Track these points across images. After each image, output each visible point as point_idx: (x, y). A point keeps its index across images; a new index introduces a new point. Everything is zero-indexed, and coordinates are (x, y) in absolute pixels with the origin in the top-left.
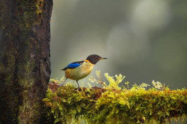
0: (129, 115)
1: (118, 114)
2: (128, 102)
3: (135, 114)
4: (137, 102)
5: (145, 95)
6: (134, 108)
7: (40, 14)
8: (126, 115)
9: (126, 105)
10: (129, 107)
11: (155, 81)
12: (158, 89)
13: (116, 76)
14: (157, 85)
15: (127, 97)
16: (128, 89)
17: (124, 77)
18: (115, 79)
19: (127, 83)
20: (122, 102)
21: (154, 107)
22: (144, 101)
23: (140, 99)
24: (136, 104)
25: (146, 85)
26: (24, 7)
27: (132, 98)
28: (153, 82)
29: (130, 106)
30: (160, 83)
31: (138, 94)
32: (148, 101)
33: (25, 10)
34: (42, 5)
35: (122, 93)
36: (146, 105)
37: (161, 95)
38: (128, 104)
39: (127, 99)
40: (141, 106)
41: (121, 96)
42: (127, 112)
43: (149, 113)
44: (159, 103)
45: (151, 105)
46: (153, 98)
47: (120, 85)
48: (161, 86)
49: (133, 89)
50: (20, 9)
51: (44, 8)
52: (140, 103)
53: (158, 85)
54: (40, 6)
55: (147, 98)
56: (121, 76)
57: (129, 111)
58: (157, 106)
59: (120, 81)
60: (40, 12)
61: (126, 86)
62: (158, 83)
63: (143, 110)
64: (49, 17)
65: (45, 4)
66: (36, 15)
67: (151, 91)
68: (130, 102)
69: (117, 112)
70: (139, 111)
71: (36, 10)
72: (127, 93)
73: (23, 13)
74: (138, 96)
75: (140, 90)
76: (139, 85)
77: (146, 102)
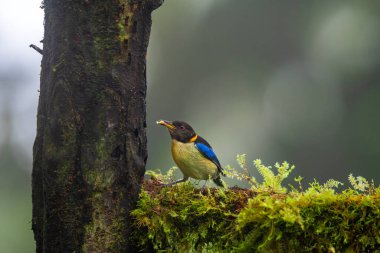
0: (303, 244)
1: (280, 241)
2: (300, 217)
3: (315, 241)
4: (319, 218)
5: (334, 204)
6: (312, 229)
7: (126, 41)
8: (297, 243)
9: (296, 223)
10: (302, 227)
11: (355, 176)
12: (360, 192)
13: (277, 165)
14: (357, 183)
15: (299, 206)
16: (300, 191)
17: (293, 167)
18: (275, 172)
19: (299, 180)
20: (289, 216)
21: (351, 228)
22: (332, 214)
23: (325, 212)
24: (316, 222)
25: (335, 183)
26: (93, 29)
27: (308, 210)
28: (351, 178)
29: (305, 224)
30: (364, 180)
31: (320, 201)
32: (340, 216)
33: (96, 34)
34: (129, 24)
35: (289, 200)
36: (335, 223)
37: (366, 204)
38: (301, 222)
39: (299, 211)
40: (327, 225)
41: (288, 205)
42: (298, 238)
43: (343, 238)
44: (361, 219)
45: (345, 224)
46: (351, 209)
47: (284, 183)
48: (367, 186)
49: (311, 192)
50: (86, 32)
51: (133, 30)
52: (323, 219)
53: (360, 183)
54: (126, 25)
55: (339, 209)
56: (286, 164)
57: (303, 234)
58: (359, 224)
59: (286, 175)
60: (127, 37)
61: (296, 185)
62: (360, 178)
63: (330, 234)
64: (143, 49)
65: (135, 23)
66: (118, 43)
67: (345, 195)
68: (304, 217)
69: (279, 237)
70: (321, 235)
71: (118, 35)
72: (298, 199)
73: (92, 39)
74: (320, 206)
75: (323, 193)
76: (322, 184)
77: (336, 217)
